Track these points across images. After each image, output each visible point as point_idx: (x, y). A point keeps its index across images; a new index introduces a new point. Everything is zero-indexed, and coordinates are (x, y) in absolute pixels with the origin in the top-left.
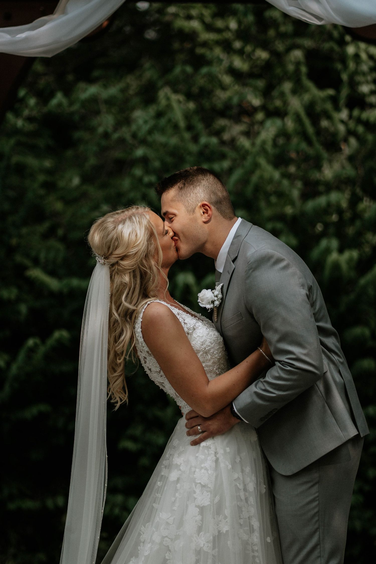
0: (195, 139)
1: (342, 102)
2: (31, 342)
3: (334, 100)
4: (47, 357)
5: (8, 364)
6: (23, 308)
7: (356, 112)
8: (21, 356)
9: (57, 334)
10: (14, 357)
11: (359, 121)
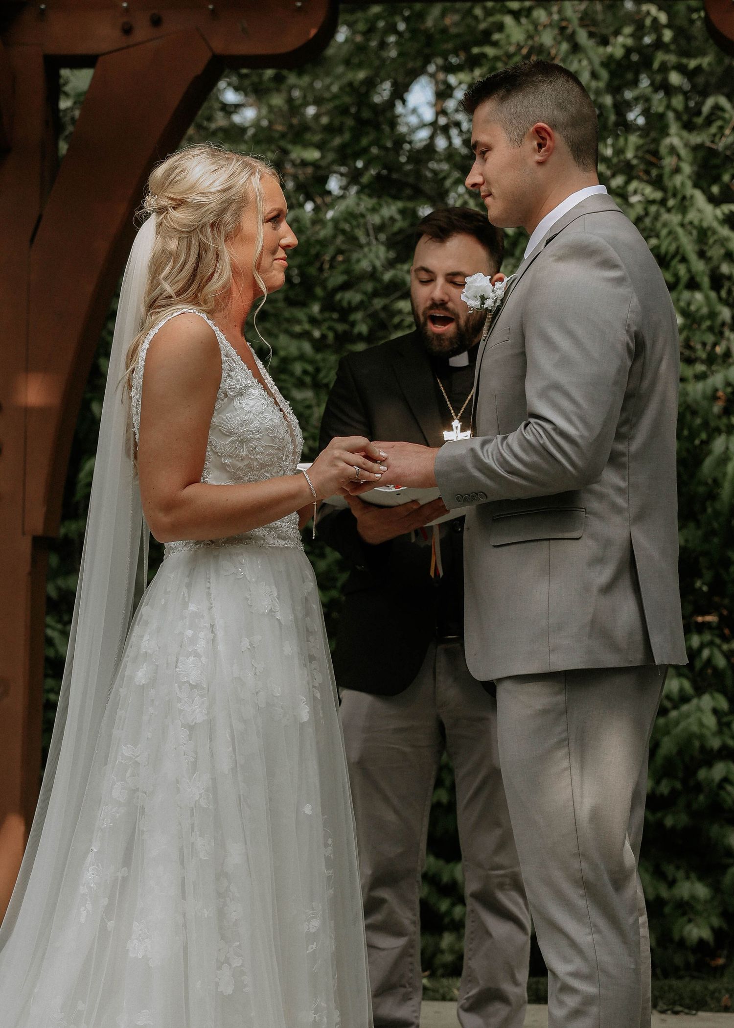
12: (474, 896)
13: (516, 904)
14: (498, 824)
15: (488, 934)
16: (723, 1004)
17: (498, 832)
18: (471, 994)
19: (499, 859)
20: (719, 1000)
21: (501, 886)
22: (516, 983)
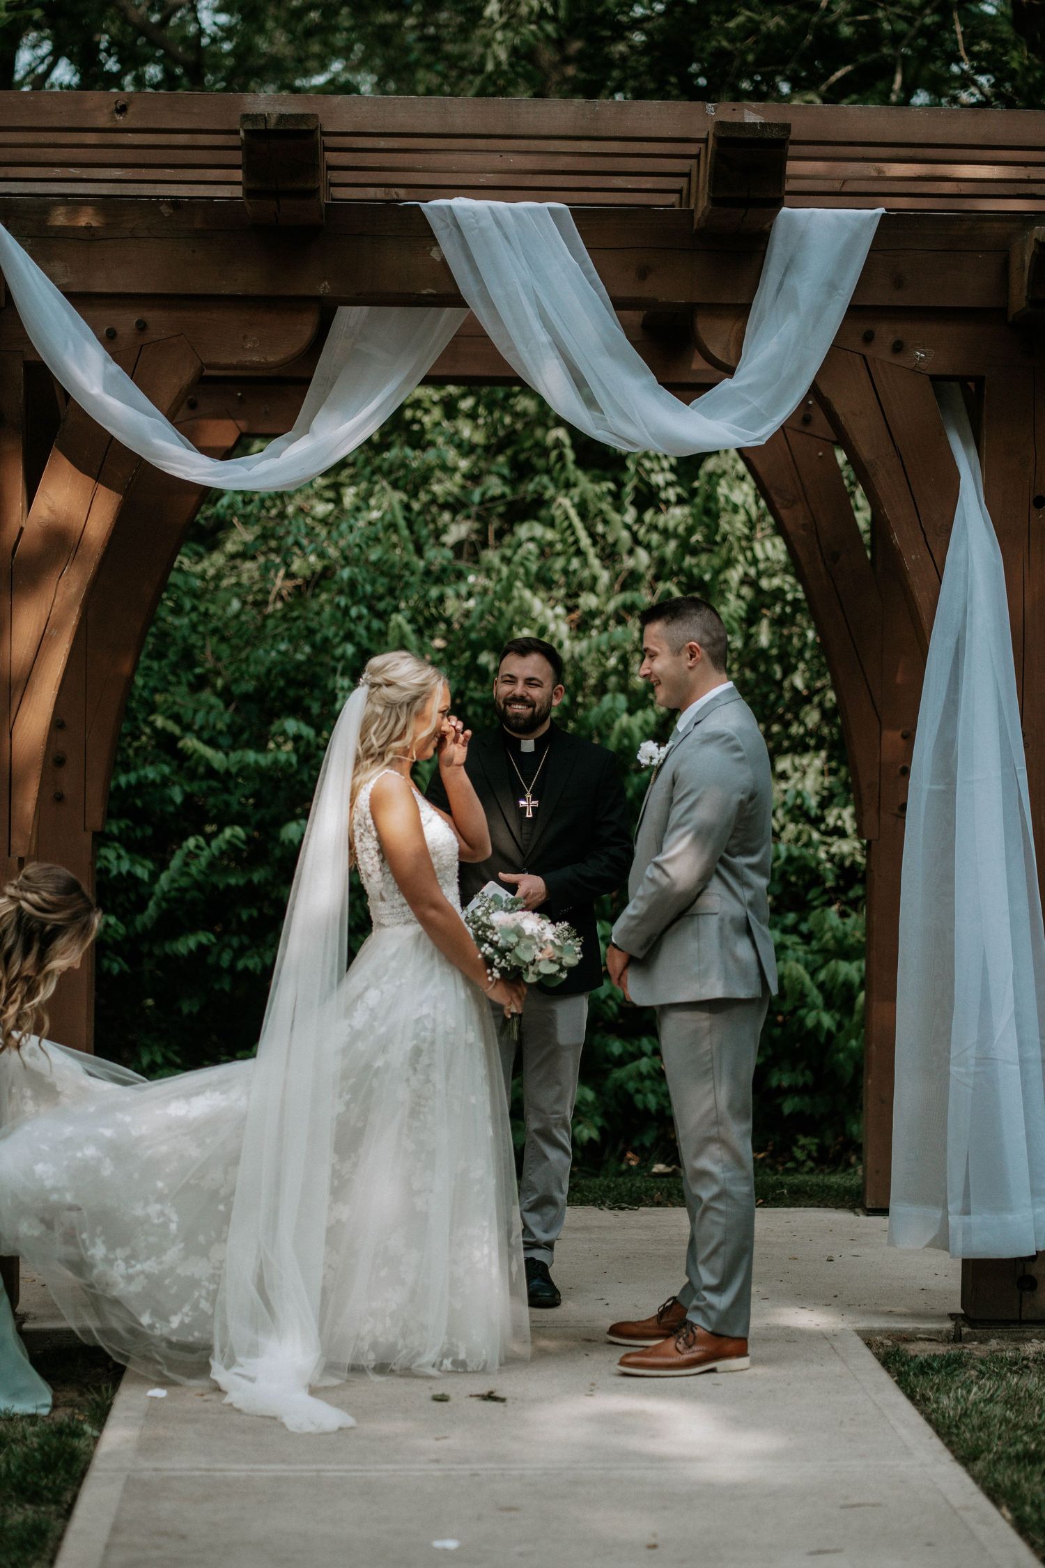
0: (419, 551)
1: (627, 500)
2: (191, 843)
3: (617, 497)
4: (212, 864)
5: (154, 876)
6: (177, 795)
7: (648, 516)
8: (176, 863)
9: (228, 832)
10: (163, 865)
11: (653, 527)
12: (537, 1131)
13: (564, 1137)
14: (559, 1083)
15: (546, 1158)
16: (656, 1200)
17: (558, 1088)
18: (531, 1199)
19: (557, 1108)
20: (652, 1197)
21: (556, 1126)
22: (562, 1192)
